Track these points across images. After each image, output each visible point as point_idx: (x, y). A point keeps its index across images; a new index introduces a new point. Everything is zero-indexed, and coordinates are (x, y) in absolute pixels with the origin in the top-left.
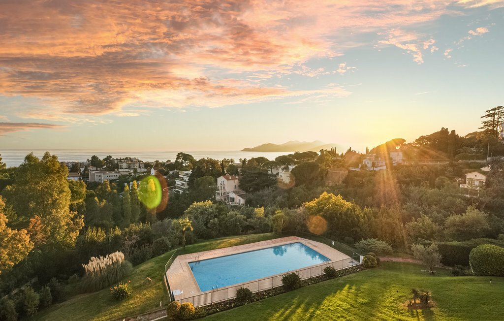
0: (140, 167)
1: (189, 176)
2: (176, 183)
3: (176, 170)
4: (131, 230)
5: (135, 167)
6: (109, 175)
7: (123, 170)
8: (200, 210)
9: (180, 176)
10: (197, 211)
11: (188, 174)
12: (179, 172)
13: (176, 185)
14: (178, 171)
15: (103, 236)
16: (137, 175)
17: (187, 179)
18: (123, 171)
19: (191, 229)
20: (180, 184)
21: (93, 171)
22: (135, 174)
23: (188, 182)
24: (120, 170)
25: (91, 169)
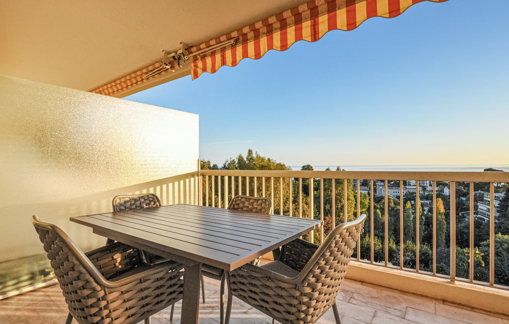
0: (431, 185)
1: (500, 201)
2: (479, 207)
3: (480, 191)
4: (407, 247)
5: (425, 185)
6: (395, 191)
7: (411, 187)
8: (506, 245)
9: (485, 198)
10: (501, 245)
11: (498, 197)
12: (483, 194)
13: (479, 210)
14: (482, 192)
15: (379, 245)
16: (426, 193)
17: (496, 203)
18: (411, 189)
19: (481, 263)
20: (485, 209)
21: (381, 186)
22: (424, 192)
23: (498, 207)
24: (407, 187)
25: (379, 184)
